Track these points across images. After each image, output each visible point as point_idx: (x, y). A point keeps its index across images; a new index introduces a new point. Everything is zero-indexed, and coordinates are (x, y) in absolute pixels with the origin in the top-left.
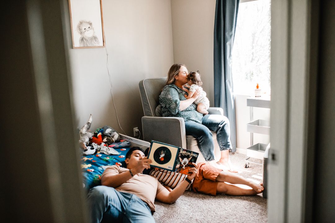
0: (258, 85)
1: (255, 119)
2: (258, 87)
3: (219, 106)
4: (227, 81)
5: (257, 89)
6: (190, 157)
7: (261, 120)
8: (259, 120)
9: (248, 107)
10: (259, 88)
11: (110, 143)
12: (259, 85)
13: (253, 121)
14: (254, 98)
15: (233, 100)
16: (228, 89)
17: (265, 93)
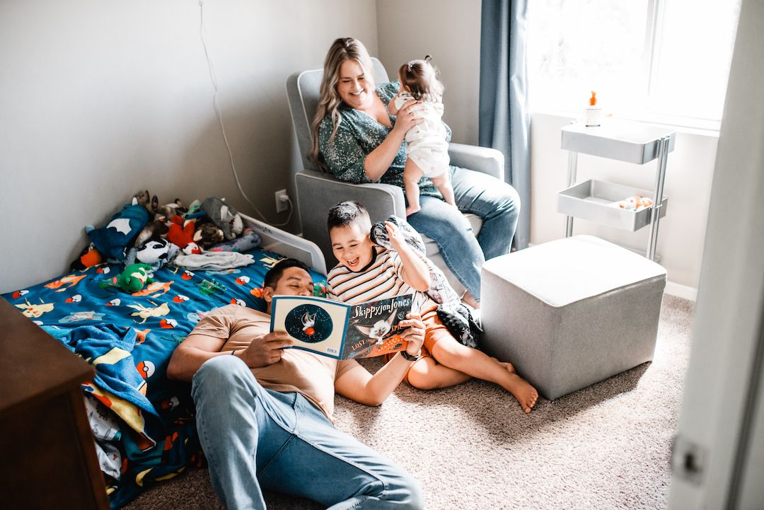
0: (594, 95)
1: (581, 180)
2: (593, 101)
3: (490, 144)
4: (514, 79)
5: (593, 107)
6: (391, 313)
7: (595, 181)
8: (590, 182)
9: (564, 150)
10: (597, 105)
11: (209, 243)
12: (596, 97)
13: (576, 185)
14: (583, 130)
15: (527, 125)
16: (515, 98)
17: (611, 115)
